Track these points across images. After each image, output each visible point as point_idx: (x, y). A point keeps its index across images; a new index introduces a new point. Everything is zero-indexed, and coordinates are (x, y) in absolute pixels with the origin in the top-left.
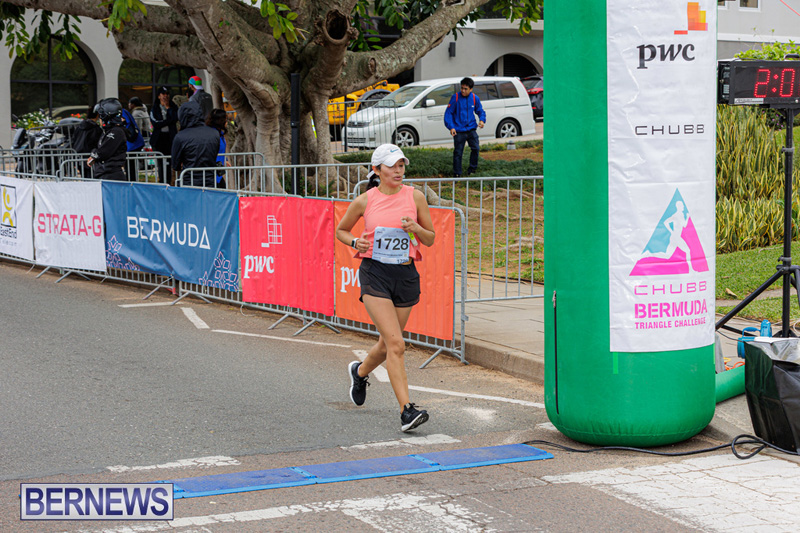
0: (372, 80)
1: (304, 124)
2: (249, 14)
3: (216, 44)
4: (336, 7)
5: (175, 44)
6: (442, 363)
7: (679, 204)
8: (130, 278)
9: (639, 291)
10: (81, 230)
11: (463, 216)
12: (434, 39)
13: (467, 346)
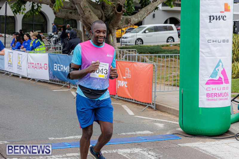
0: (129, 24)
1: (109, 38)
2: (93, 4)
3: (83, 13)
4: (119, 3)
5: (71, 13)
6: (149, 110)
7: (221, 64)
9: (208, 89)
10: (40, 68)
11: (155, 66)
12: (148, 13)
13: (156, 105)
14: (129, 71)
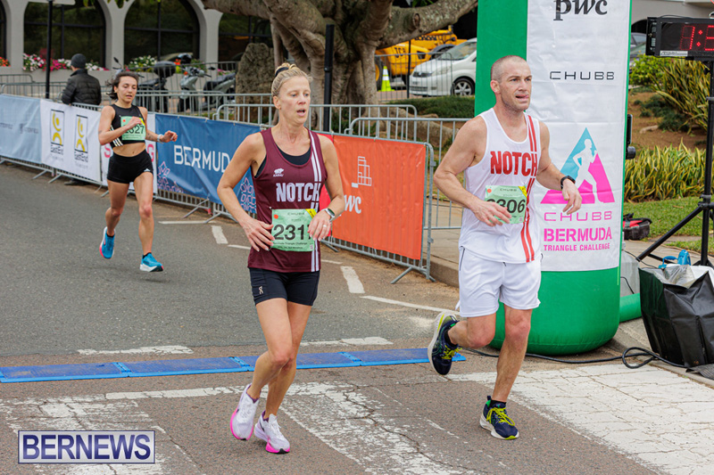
0: (416, 33)
7: (587, 143)
8: (175, 199)
9: (548, 217)
11: (432, 150)
14: (365, 166)
